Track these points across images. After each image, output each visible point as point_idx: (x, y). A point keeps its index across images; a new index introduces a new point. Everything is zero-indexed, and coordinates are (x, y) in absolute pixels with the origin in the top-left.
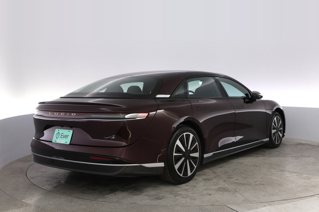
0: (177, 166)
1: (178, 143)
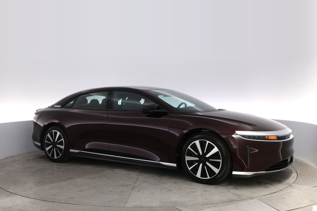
0: (47, 149)
1: (49, 135)
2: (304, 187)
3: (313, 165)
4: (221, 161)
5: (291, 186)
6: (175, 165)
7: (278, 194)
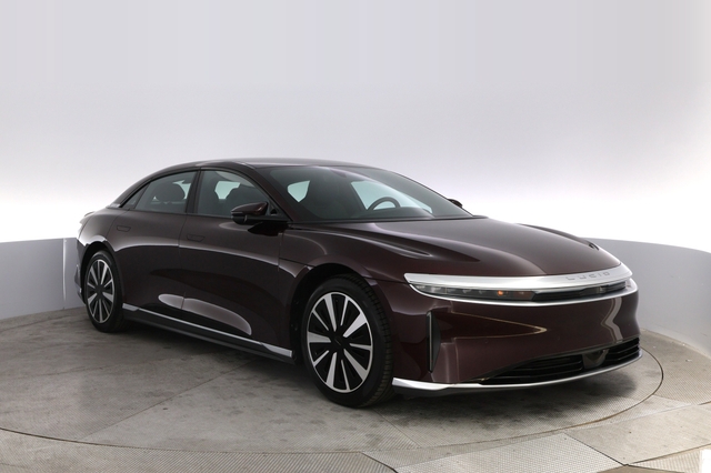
2: (680, 405)
3: (701, 350)
4: (370, 348)
5: (648, 403)
6: (288, 353)
7: (614, 420)
